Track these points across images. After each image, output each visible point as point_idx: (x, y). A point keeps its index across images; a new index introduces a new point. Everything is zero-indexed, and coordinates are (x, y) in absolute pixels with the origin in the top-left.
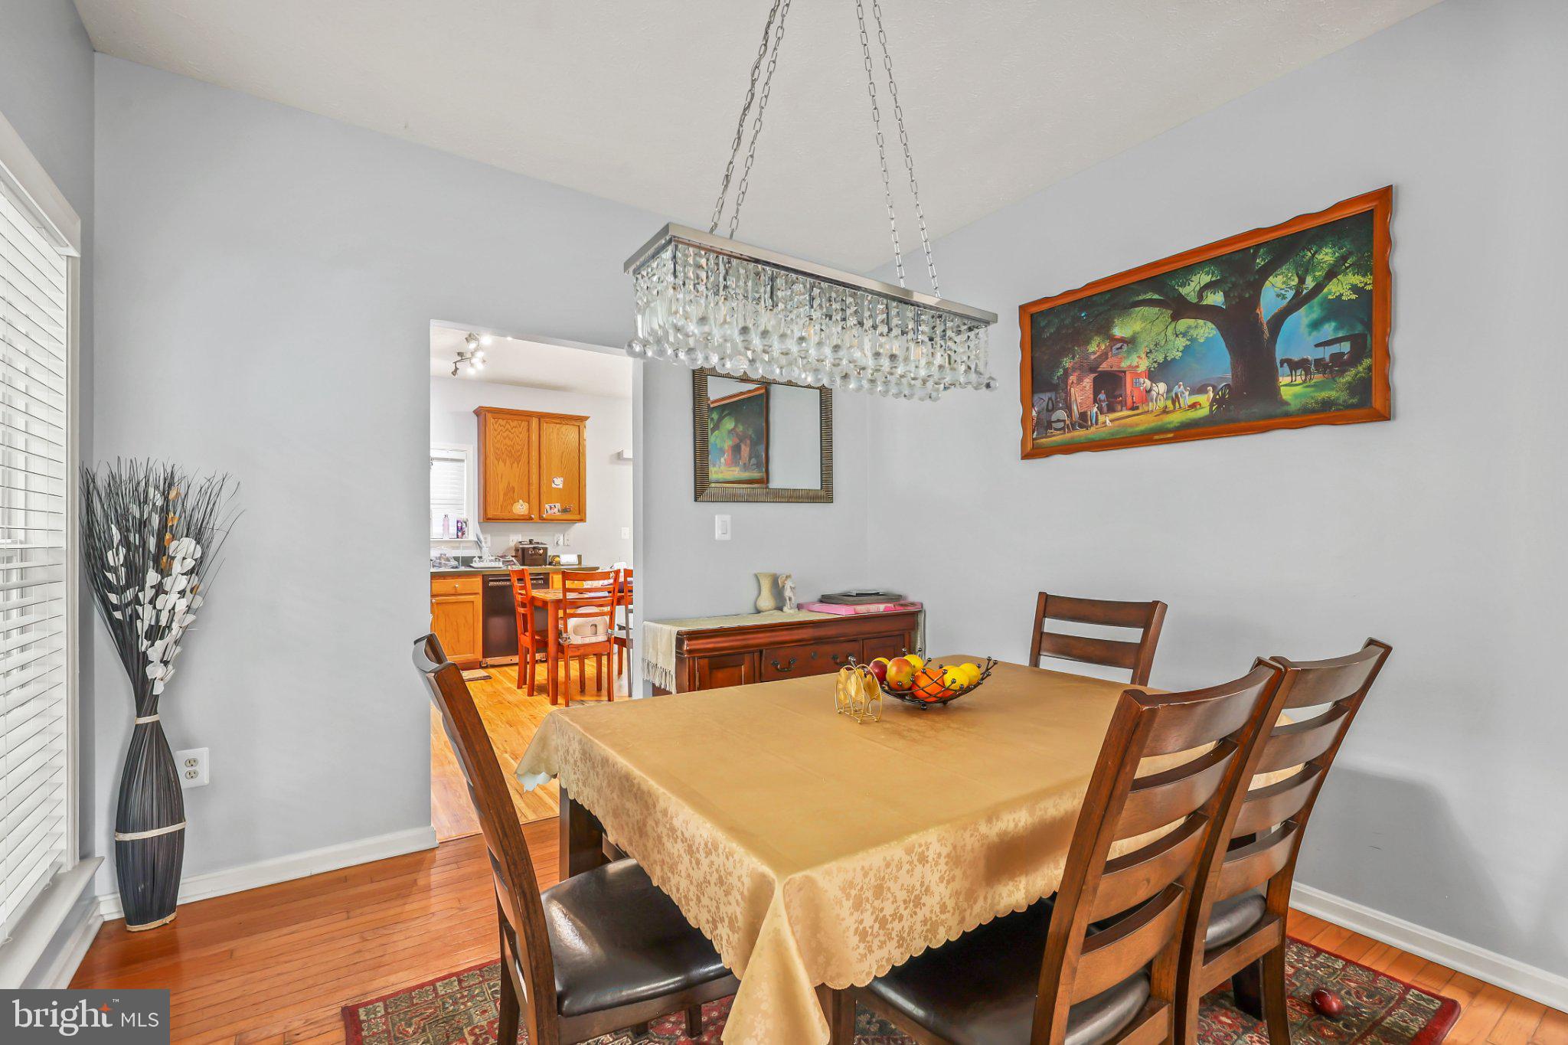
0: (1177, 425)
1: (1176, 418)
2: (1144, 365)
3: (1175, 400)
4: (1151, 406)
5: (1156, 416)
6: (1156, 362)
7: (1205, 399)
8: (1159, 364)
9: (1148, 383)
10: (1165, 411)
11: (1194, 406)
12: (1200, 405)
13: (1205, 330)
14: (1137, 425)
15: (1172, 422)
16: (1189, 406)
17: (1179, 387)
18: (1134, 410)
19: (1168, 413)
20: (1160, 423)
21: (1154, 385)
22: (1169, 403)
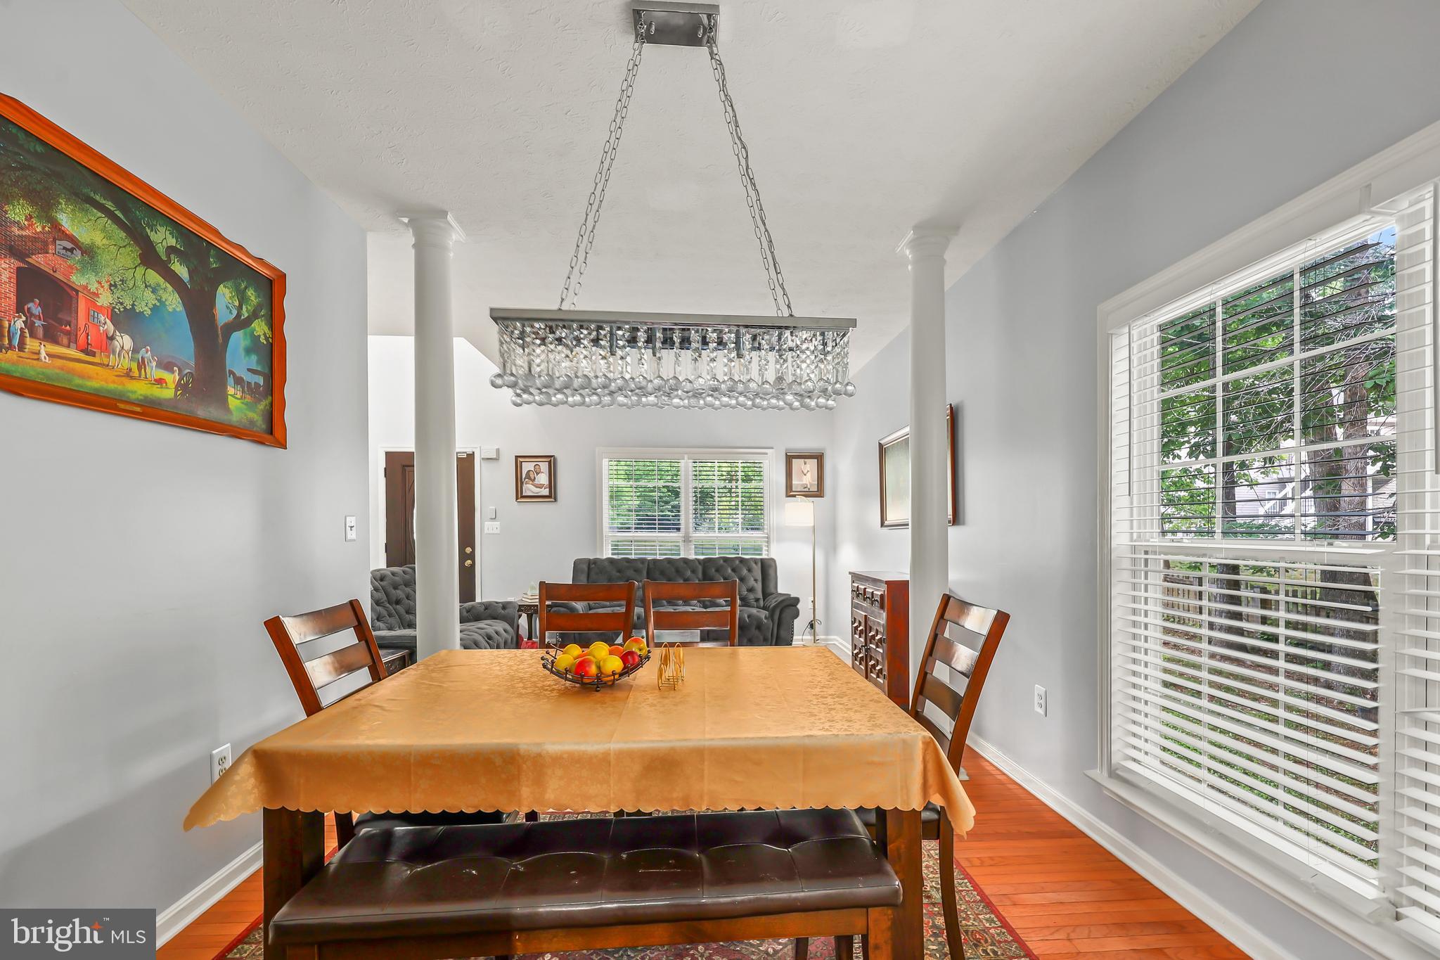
0: (140, 397)
1: (139, 389)
2: (105, 299)
3: (142, 365)
4: (112, 360)
5: (117, 376)
6: (122, 304)
7: (171, 378)
8: (125, 308)
9: (110, 327)
10: (128, 374)
11: (160, 382)
12: (166, 383)
13: (173, 301)
14: (90, 378)
15: (135, 392)
16: (155, 380)
17: (147, 352)
18: (87, 354)
19: (132, 378)
20: (120, 387)
21: (118, 333)
22: (134, 366)
